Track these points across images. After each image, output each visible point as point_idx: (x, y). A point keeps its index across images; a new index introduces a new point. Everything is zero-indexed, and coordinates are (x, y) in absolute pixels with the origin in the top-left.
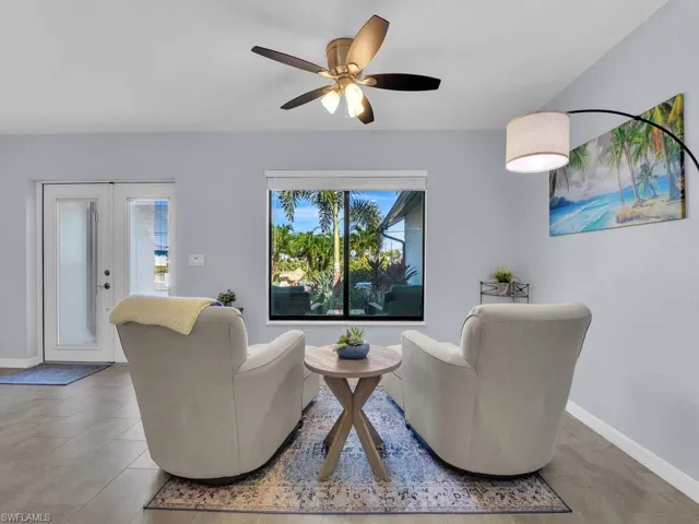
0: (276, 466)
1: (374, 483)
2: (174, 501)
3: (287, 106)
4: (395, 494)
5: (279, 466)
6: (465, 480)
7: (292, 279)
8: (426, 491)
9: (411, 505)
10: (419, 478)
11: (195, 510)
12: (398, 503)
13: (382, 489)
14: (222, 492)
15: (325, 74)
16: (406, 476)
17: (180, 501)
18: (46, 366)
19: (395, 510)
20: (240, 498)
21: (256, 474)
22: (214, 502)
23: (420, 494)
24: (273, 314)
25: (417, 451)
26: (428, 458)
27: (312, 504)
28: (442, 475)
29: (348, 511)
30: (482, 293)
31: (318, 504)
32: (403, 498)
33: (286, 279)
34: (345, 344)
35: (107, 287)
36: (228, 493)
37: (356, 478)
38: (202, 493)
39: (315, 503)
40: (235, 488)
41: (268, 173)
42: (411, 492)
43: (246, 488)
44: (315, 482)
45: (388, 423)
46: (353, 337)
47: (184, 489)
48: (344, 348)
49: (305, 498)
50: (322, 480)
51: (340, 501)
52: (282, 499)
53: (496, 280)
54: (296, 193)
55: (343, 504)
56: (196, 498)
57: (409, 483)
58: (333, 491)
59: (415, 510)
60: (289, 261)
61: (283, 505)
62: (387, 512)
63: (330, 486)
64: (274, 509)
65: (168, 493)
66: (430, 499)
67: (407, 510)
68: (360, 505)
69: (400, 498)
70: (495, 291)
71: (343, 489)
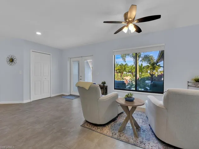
0: (109, 125)
1: (133, 137)
2: (86, 126)
3: (116, 33)
4: (139, 141)
5: (110, 125)
6: (165, 145)
7: (127, 79)
8: (149, 144)
9: (142, 146)
10: (149, 140)
11: (89, 129)
12: (139, 144)
13: (135, 139)
14: (96, 127)
15: (123, 23)
16: (144, 138)
17: (87, 126)
18: (71, 95)
19: (137, 145)
20: (99, 130)
21: (104, 125)
22: (94, 129)
23: (147, 144)
24: (115, 88)
25: (150, 133)
26: (153, 136)
27: (115, 136)
28: (156, 141)
29: (123, 141)
30: (188, 86)
31: (116, 137)
32: (141, 143)
33: (125, 79)
34: (127, 97)
35: (81, 79)
36: (97, 128)
37: (129, 134)
38: (92, 126)
39: (116, 136)
40: (99, 127)
41: (114, 51)
42: (144, 142)
43: (101, 128)
44: (117, 132)
45: (144, 123)
46: (130, 95)
47: (89, 124)
48: (127, 98)
49: (114, 134)
50: (119, 132)
51: (122, 138)
52: (108, 133)
53: (195, 81)
54: (125, 54)
55: (123, 139)
56: (90, 127)
57: (144, 140)
58: (121, 135)
59: (143, 147)
60: (126, 74)
61: (108, 134)
62: (134, 145)
63: (121, 134)
64: (106, 134)
65: (85, 124)
66: (150, 146)
67: (141, 146)
68: (127, 141)
69: (140, 143)
70: (194, 85)
71: (124, 136)
